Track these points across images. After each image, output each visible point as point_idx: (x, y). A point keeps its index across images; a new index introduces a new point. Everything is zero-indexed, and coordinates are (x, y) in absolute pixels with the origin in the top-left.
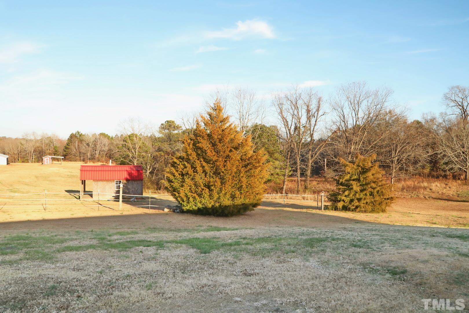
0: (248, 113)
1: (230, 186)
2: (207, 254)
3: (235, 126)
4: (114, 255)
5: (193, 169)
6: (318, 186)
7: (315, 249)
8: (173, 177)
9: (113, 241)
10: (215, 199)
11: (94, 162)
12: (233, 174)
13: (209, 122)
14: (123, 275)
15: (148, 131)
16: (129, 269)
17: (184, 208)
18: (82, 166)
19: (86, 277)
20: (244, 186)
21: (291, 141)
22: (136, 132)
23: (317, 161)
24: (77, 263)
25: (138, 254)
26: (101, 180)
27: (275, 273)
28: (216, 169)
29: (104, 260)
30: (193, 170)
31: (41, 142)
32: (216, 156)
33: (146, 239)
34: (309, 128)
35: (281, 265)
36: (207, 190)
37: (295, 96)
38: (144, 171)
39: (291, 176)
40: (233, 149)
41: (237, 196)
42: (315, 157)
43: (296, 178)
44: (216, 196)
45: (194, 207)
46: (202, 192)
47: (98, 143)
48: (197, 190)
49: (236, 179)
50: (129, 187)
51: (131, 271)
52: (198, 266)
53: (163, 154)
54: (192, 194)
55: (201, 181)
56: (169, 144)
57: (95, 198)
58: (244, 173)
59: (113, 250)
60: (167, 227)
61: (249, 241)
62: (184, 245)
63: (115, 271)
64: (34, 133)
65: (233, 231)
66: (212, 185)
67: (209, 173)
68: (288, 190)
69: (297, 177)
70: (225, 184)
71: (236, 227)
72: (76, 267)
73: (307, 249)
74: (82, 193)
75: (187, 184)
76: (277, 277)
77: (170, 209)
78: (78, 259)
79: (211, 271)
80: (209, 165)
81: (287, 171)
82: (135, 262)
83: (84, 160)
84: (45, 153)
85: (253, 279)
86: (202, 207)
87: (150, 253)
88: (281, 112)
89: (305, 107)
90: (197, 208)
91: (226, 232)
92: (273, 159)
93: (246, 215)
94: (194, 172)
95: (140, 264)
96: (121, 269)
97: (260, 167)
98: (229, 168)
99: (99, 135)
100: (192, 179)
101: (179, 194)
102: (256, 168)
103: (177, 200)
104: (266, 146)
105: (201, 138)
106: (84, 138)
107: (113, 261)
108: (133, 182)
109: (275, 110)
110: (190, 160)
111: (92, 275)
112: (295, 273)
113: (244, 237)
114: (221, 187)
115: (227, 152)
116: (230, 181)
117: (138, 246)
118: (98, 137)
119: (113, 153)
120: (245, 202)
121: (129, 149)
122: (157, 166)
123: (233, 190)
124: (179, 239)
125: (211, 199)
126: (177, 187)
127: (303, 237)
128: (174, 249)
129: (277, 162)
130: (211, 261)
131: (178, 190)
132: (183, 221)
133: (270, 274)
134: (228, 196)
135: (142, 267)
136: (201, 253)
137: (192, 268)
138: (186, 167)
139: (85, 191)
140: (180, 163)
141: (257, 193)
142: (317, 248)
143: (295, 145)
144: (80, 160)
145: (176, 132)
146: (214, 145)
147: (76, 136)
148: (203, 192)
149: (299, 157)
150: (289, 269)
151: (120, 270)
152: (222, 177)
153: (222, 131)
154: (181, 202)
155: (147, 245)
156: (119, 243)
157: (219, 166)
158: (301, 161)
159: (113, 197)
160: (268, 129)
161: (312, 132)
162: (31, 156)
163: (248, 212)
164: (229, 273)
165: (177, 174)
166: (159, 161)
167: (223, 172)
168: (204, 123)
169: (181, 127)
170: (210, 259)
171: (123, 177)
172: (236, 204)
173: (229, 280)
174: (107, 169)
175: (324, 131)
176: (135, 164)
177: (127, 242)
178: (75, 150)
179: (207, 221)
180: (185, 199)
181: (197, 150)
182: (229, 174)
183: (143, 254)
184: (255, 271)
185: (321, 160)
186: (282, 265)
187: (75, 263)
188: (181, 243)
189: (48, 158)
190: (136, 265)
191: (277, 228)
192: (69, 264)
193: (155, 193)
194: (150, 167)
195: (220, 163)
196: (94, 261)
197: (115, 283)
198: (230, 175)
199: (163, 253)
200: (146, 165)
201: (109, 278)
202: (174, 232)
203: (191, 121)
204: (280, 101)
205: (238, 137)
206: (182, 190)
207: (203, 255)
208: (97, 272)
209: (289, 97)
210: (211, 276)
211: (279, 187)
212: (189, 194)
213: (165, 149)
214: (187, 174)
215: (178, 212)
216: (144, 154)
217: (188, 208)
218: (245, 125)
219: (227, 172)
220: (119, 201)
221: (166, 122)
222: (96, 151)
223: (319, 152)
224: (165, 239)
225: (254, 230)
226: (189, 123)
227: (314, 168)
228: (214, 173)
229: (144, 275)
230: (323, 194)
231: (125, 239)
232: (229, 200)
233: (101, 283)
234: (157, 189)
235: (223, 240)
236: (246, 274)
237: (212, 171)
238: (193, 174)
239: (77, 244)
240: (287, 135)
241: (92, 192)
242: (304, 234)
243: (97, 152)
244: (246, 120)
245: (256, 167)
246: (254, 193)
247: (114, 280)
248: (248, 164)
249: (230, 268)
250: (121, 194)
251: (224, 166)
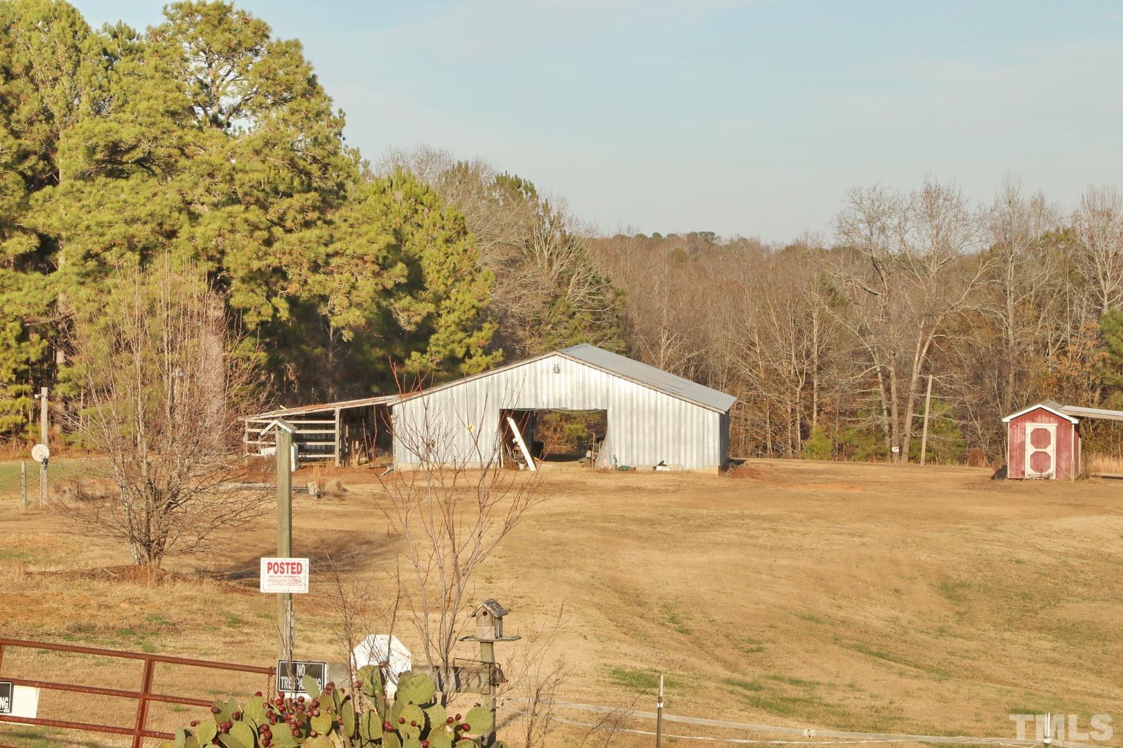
31: (990, 276)
64: (931, 195)
84: (1020, 376)
162: (903, 399)
189: (1052, 428)
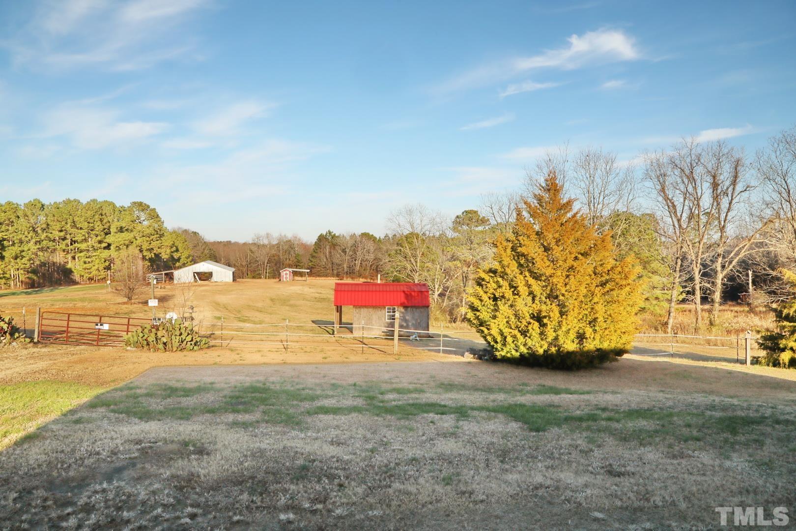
0: (602, 193)
1: (576, 318)
2: (540, 433)
3: (582, 216)
4: (391, 425)
5: (513, 290)
6: (735, 321)
7: (741, 438)
8: (479, 302)
9: (387, 402)
10: (549, 340)
11: (352, 278)
12: (581, 298)
13: (538, 211)
14: (406, 458)
15: (436, 227)
16: (415, 448)
17: (497, 354)
18: (337, 284)
19: (351, 456)
20: (601, 319)
21: (682, 240)
22: (418, 230)
23: (734, 275)
24: (336, 433)
25: (428, 426)
26: (366, 306)
27: (666, 475)
28: (551, 290)
29: (375, 431)
30: (513, 292)
31: (277, 247)
32: (550, 268)
33: (438, 402)
34: (717, 215)
35: (675, 462)
36: (537, 324)
37: (688, 160)
38: (430, 292)
39: (684, 301)
40: (580, 256)
41: (587, 335)
42: (730, 268)
43: (692, 306)
44: (551, 335)
45: (514, 352)
46: (527, 327)
47: (359, 249)
48: (519, 324)
49: (586, 307)
50: (407, 318)
51: (418, 452)
52: (526, 452)
53: (459, 265)
54: (511, 330)
55: (525, 309)
56: (469, 248)
57: (357, 334)
58: (601, 296)
59: (389, 417)
60: (470, 384)
61: (612, 414)
62: (500, 415)
63: (394, 450)
64: (268, 234)
65: (582, 397)
66: (545, 317)
67: (539, 296)
68: (677, 328)
69: (695, 303)
70: (567, 315)
71: (587, 389)
72: (334, 440)
73: (725, 435)
74: (337, 326)
75: (502, 314)
76: (669, 482)
77: (474, 355)
78: (337, 427)
79: (549, 462)
80: (539, 282)
81: (675, 293)
82: (424, 438)
83: (338, 275)
84: (283, 264)
85: (626, 482)
86: (527, 353)
87: (446, 425)
88: (663, 190)
89: (709, 179)
90: (519, 354)
91: (570, 396)
92: (649, 272)
93: (605, 369)
94: (514, 294)
95: (431, 442)
96: (403, 448)
97: (629, 287)
98: (573, 288)
99: (359, 236)
100: (511, 306)
101: (488, 329)
102: (621, 287)
103: (486, 340)
104: (636, 249)
105: (525, 238)
106: (338, 240)
107: (390, 434)
108: (414, 309)
109: (651, 185)
110: (507, 275)
111: (358, 453)
112: (703, 478)
113: (603, 406)
114: (560, 319)
115: (570, 262)
116: (575, 309)
117: (427, 412)
118: (359, 239)
119: (381, 263)
120: (601, 346)
121: (406, 257)
122: (450, 283)
123: (581, 325)
124: (491, 404)
125: (542, 339)
126: (486, 319)
127: (714, 413)
128: (484, 421)
129: (656, 277)
130: (549, 445)
131: (488, 323)
132: (496, 375)
133: (656, 475)
134: (573, 335)
135: (435, 448)
136: (531, 430)
137: (516, 455)
138: (500, 287)
139: (341, 323)
140: (491, 280)
141: (623, 331)
142: (743, 435)
143: (691, 247)
144: (333, 275)
145: (480, 228)
146: (547, 249)
147: (327, 239)
148: (530, 328)
149: (699, 269)
150: (691, 470)
151: (401, 450)
152: (561, 303)
153: (561, 226)
154: (492, 343)
155: (440, 411)
156: (397, 406)
157: (556, 285)
158: (702, 276)
159: (383, 332)
160: (639, 220)
161: (722, 223)
162: (264, 268)
163: (607, 364)
164: (581, 468)
165: (485, 297)
166: (454, 276)
167: (563, 295)
168: (530, 213)
169: (488, 220)
170: (546, 441)
171: (399, 303)
172: (586, 349)
173: (582, 480)
174: (374, 289)
175: (748, 219)
176: (416, 282)
177: (409, 405)
178: (325, 260)
179: (536, 376)
180: (499, 339)
181: (518, 258)
182: (574, 298)
183: (435, 426)
184: (628, 468)
185: (741, 273)
186: (678, 461)
187: (334, 433)
188: (495, 411)
189: (288, 272)
190: (425, 443)
191: (661, 394)
192: (324, 433)
193: (448, 327)
194: (440, 286)
195: (558, 280)
196: (361, 431)
197: (395, 469)
198: (576, 299)
199: (468, 427)
200: (433, 283)
201: (385, 461)
202: (483, 393)
203: (505, 209)
204: (660, 170)
205: (588, 235)
206: (495, 323)
207: (534, 434)
208: (367, 450)
209: (678, 162)
210: (550, 470)
211: (660, 321)
212: (506, 331)
213: (462, 257)
214: (503, 297)
215: (487, 360)
216: (430, 265)
217: (503, 354)
218: (598, 214)
219: (570, 294)
220: (393, 339)
221: (463, 213)
222: (355, 260)
223: (738, 258)
224: (469, 403)
225: (619, 395)
226: (501, 213)
227: (727, 288)
228: (549, 297)
229: (439, 460)
230: (748, 336)
231: (405, 400)
232: (573, 342)
233: (373, 467)
234: (450, 322)
235: (566, 410)
236: (611, 472)
237: (544, 293)
238: (512, 297)
239: (334, 404)
240: (675, 229)
241: (352, 324)
242: (716, 408)
243: (358, 263)
244: (600, 206)
245: (621, 285)
246: (619, 332)
247: (392, 465)
248: (607, 282)
249: (582, 461)
250: (397, 329)
251: (566, 285)
